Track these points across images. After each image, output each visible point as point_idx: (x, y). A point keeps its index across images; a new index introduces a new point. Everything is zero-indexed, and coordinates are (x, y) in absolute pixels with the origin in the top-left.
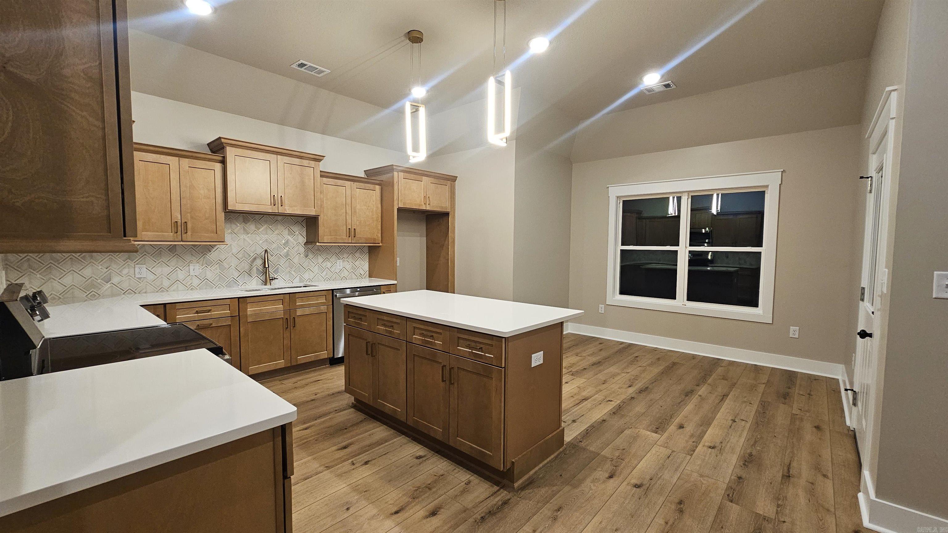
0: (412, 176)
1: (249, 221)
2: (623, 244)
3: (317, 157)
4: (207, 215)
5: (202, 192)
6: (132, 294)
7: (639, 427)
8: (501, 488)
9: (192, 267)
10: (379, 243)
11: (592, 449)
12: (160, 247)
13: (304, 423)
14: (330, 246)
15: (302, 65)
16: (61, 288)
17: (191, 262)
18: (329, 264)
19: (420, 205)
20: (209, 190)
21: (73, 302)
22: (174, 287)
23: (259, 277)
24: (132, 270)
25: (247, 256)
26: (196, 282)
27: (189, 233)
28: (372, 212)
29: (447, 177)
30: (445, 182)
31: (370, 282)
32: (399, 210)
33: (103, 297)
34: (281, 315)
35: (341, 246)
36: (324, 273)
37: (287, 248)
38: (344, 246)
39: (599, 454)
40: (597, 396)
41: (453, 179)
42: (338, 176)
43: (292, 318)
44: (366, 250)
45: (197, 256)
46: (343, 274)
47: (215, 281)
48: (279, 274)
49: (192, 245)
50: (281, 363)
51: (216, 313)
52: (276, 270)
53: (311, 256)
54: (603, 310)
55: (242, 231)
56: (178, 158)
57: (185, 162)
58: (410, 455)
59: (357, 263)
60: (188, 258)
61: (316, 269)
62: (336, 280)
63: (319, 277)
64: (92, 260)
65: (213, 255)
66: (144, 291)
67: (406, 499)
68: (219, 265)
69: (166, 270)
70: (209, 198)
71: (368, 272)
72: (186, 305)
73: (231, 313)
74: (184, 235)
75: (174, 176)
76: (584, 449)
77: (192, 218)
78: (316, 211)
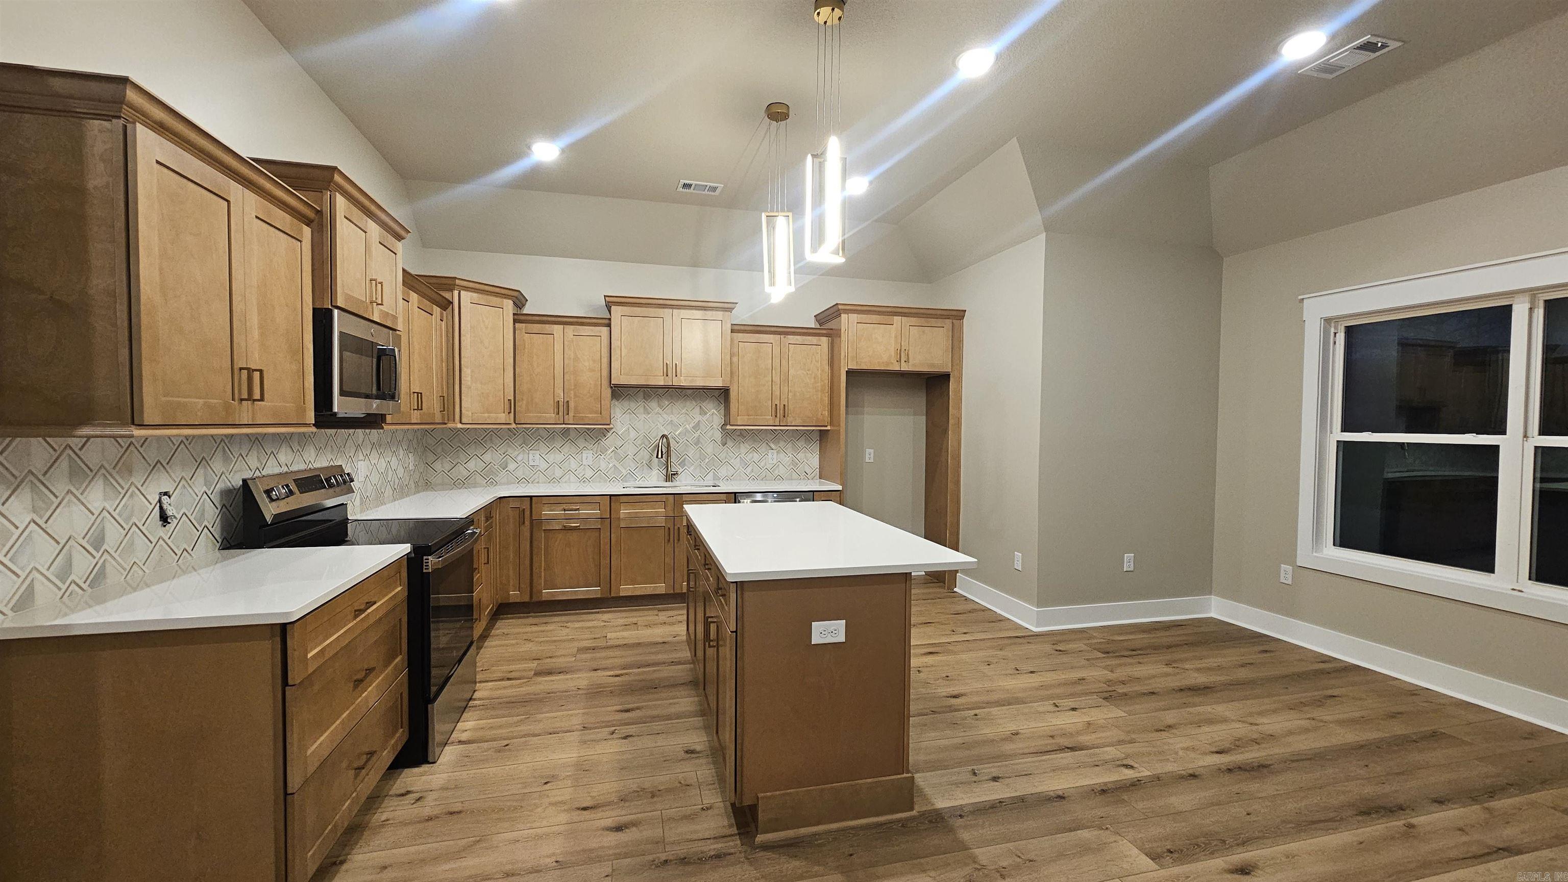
0: (875, 318)
1: (649, 397)
2: (1345, 428)
3: (726, 305)
4: (591, 392)
5: (587, 364)
6: (525, 483)
7: (1123, 835)
8: (739, 834)
9: (584, 455)
10: (827, 426)
11: (965, 836)
12: (554, 430)
13: (624, 669)
14: (758, 430)
15: (686, 186)
16: (466, 473)
17: (585, 448)
18: (756, 457)
19: (888, 364)
20: (594, 361)
21: (475, 487)
22: (566, 478)
23: (661, 470)
24: (526, 456)
25: (647, 443)
26: (589, 473)
27: (571, 414)
28: (815, 378)
29: (944, 313)
30: (939, 322)
31: (821, 484)
32: (850, 373)
33: (501, 484)
34: (661, 521)
35: (775, 430)
36: (749, 469)
37: (698, 432)
38: (780, 430)
39: (967, 849)
40: (1111, 748)
41: (959, 315)
42: (759, 328)
43: (676, 528)
44: (816, 436)
45: (590, 442)
46: (776, 472)
47: (609, 472)
48: (686, 467)
49: (586, 428)
50: (660, 588)
51: (585, 512)
52: (681, 463)
53: (730, 443)
54: (1290, 576)
55: (642, 410)
56: (562, 326)
57: (570, 329)
58: (681, 746)
59: (801, 456)
60: (581, 443)
61: (736, 462)
62: (766, 480)
63: (742, 475)
64: (491, 445)
65: (610, 441)
66: (536, 481)
67: (614, 798)
68: (615, 453)
69: (559, 457)
70: (594, 371)
71: (818, 470)
72: (552, 500)
73: (601, 514)
74: (566, 417)
75: (558, 347)
76: (951, 830)
77: (575, 396)
78: (723, 381)
